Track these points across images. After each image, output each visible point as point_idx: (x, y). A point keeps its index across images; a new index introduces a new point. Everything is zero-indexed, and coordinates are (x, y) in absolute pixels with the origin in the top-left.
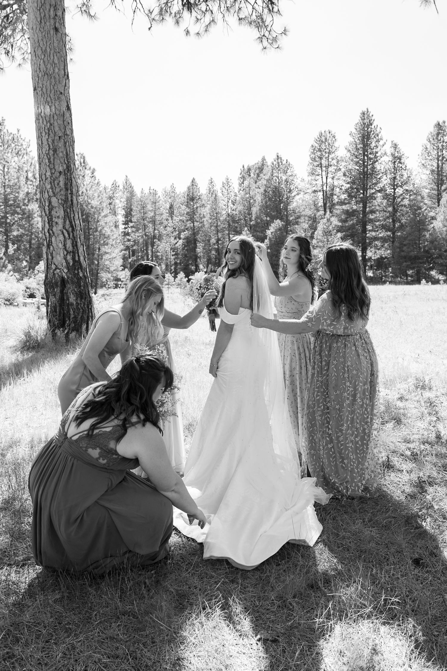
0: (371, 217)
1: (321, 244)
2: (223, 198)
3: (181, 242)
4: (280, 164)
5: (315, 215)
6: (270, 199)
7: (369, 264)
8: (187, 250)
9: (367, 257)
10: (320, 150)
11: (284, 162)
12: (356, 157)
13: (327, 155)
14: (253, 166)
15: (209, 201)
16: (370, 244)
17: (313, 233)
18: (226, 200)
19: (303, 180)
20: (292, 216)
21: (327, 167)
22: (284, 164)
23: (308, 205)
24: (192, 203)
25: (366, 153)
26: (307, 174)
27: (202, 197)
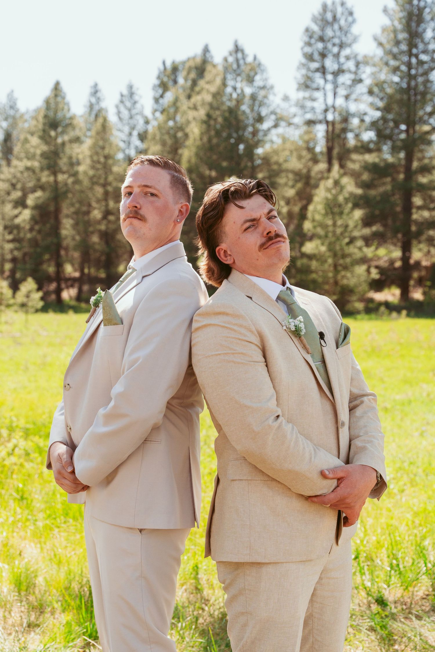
0: (424, 180)
1: (320, 231)
2: (120, 126)
3: (27, 214)
4: (241, 62)
5: (309, 171)
6: (218, 133)
7: (415, 275)
8: (39, 232)
9: (412, 261)
10: (321, 39)
11: (250, 59)
12: (395, 57)
13: (335, 50)
14: (184, 63)
15: (89, 130)
16: (419, 234)
17: (304, 208)
18: (126, 129)
19: (286, 98)
20: (261, 171)
21: (337, 74)
22: (250, 64)
23: (296, 150)
24: (53, 133)
25: (414, 51)
26: (295, 86)
27: (75, 122)
